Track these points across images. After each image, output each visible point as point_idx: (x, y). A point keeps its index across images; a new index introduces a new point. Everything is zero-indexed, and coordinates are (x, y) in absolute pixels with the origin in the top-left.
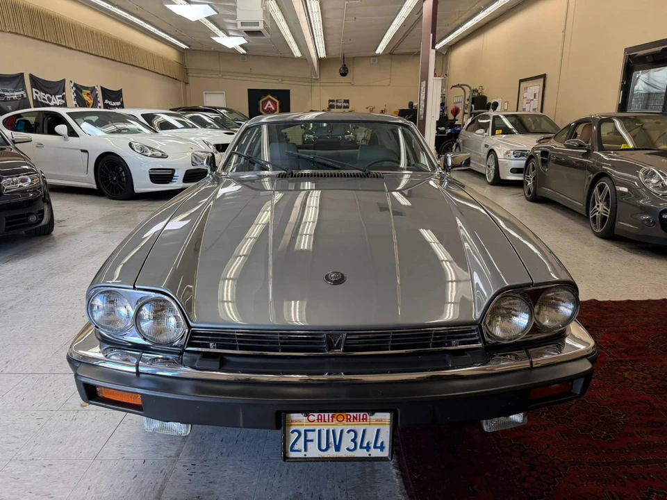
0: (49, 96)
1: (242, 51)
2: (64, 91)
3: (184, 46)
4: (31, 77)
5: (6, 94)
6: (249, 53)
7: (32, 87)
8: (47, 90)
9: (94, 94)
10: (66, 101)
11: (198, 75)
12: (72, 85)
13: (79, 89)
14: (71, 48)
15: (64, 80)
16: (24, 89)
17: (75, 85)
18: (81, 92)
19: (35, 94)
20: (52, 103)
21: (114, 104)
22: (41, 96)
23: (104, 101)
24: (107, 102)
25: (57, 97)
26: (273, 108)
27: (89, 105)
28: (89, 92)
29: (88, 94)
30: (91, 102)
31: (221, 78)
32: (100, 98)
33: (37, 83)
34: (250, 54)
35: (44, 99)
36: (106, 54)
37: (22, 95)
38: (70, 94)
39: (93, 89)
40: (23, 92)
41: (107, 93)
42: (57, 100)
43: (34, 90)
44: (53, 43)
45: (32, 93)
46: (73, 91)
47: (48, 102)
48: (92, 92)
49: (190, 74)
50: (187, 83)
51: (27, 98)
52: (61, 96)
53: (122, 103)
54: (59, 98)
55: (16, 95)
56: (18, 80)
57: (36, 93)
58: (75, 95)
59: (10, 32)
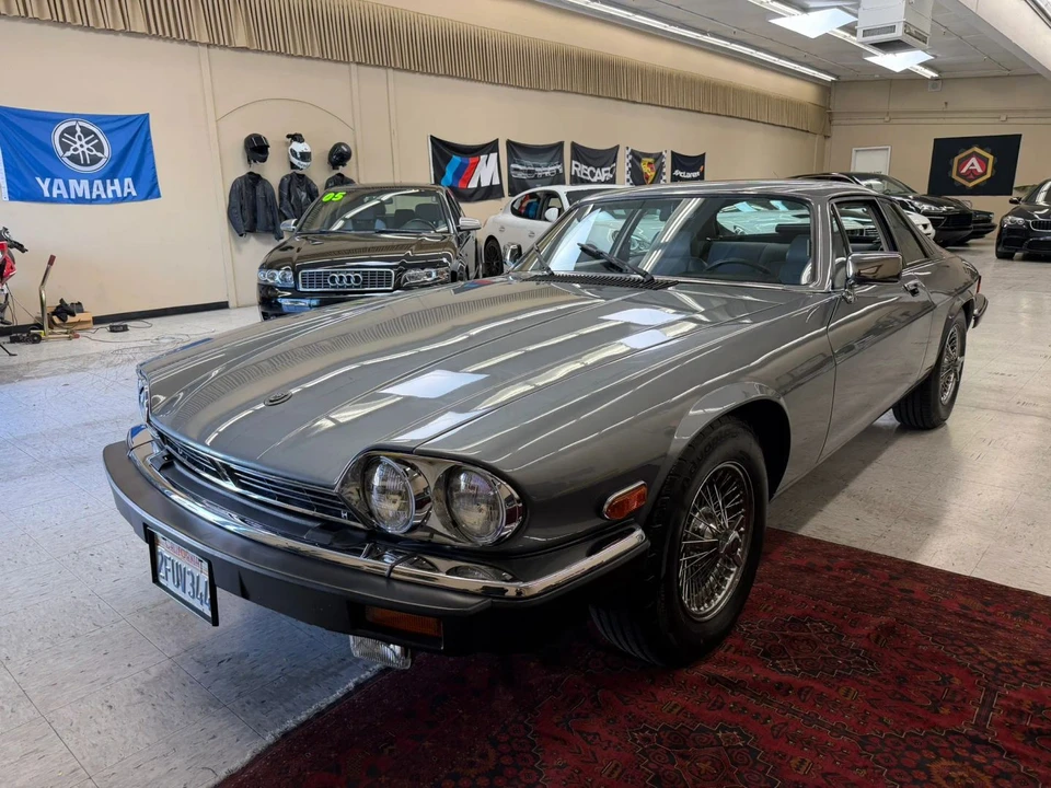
0: (593, 169)
1: (929, 74)
2: (615, 161)
3: (829, 78)
4: (574, 146)
5: (537, 169)
6: (944, 75)
7: (572, 159)
8: (590, 161)
9: (658, 163)
10: (614, 176)
11: (847, 122)
12: (628, 152)
13: (637, 157)
14: (634, 102)
15: (617, 147)
16: (561, 161)
17: (633, 152)
18: (640, 161)
19: (574, 168)
20: (595, 179)
21: (689, 175)
22: (582, 170)
23: (673, 171)
24: (677, 173)
25: (603, 170)
26: (980, 170)
27: (647, 179)
28: (651, 160)
29: (649, 163)
30: (652, 174)
31: (887, 123)
32: (667, 169)
33: (580, 153)
34: (946, 78)
35: (585, 174)
36: (687, 103)
37: (558, 171)
38: (623, 165)
39: (659, 156)
40: (558, 167)
41: (680, 162)
42: (602, 174)
43: (574, 162)
44: (610, 98)
45: (570, 166)
46: (627, 161)
47: (589, 178)
48: (656, 160)
49: (834, 122)
50: (827, 137)
51: (563, 173)
52: (609, 169)
53: (702, 174)
54: (606, 172)
55: (549, 170)
56: (554, 152)
57: (577, 166)
58: (630, 166)
59: (555, 90)
